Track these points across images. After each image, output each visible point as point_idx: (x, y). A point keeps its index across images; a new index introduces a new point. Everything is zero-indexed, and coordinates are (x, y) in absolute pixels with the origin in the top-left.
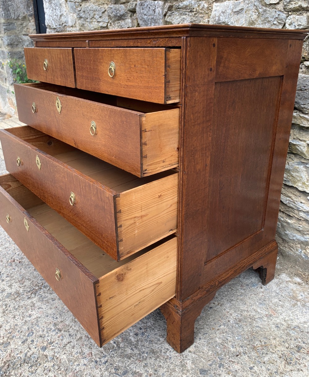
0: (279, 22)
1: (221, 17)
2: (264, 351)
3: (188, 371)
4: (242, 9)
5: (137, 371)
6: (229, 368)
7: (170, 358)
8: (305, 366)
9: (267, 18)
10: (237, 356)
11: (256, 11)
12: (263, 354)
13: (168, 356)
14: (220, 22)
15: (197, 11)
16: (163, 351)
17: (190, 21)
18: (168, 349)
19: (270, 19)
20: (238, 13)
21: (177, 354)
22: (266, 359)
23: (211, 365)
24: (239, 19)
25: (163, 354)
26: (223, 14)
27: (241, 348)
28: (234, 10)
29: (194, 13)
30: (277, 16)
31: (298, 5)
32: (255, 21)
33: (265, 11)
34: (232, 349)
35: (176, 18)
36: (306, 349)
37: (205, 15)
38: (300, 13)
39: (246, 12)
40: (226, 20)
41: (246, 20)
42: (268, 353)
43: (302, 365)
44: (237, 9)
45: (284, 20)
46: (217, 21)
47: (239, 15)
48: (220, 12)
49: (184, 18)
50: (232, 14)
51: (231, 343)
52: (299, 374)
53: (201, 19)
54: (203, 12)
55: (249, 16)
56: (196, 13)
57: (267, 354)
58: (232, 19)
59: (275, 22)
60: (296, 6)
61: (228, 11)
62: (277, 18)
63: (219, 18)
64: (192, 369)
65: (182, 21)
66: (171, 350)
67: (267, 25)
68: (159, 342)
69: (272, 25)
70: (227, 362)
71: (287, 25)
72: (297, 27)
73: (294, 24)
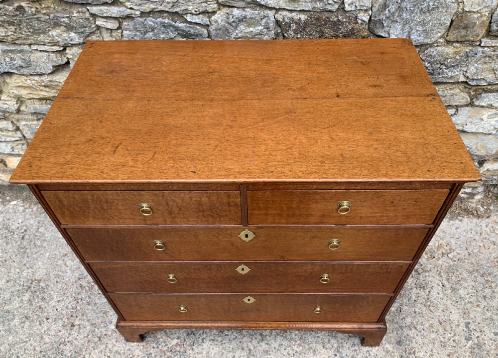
2: (407, 292)
3: (393, 352)
6: (407, 325)
7: (377, 355)
8: (431, 282)
10: (401, 311)
12: (409, 295)
13: (374, 355)
16: (367, 355)
18: (368, 351)
21: (377, 348)
22: (414, 298)
23: (397, 334)
36: (419, 267)
42: (410, 291)
43: (430, 283)
52: (435, 290)
57: (410, 293)
64: (393, 348)
66: (370, 349)
67: (318, 3)
68: (358, 351)
69: (326, 5)
70: (401, 321)
71: (346, 5)
72: (358, 8)
73: (354, 4)
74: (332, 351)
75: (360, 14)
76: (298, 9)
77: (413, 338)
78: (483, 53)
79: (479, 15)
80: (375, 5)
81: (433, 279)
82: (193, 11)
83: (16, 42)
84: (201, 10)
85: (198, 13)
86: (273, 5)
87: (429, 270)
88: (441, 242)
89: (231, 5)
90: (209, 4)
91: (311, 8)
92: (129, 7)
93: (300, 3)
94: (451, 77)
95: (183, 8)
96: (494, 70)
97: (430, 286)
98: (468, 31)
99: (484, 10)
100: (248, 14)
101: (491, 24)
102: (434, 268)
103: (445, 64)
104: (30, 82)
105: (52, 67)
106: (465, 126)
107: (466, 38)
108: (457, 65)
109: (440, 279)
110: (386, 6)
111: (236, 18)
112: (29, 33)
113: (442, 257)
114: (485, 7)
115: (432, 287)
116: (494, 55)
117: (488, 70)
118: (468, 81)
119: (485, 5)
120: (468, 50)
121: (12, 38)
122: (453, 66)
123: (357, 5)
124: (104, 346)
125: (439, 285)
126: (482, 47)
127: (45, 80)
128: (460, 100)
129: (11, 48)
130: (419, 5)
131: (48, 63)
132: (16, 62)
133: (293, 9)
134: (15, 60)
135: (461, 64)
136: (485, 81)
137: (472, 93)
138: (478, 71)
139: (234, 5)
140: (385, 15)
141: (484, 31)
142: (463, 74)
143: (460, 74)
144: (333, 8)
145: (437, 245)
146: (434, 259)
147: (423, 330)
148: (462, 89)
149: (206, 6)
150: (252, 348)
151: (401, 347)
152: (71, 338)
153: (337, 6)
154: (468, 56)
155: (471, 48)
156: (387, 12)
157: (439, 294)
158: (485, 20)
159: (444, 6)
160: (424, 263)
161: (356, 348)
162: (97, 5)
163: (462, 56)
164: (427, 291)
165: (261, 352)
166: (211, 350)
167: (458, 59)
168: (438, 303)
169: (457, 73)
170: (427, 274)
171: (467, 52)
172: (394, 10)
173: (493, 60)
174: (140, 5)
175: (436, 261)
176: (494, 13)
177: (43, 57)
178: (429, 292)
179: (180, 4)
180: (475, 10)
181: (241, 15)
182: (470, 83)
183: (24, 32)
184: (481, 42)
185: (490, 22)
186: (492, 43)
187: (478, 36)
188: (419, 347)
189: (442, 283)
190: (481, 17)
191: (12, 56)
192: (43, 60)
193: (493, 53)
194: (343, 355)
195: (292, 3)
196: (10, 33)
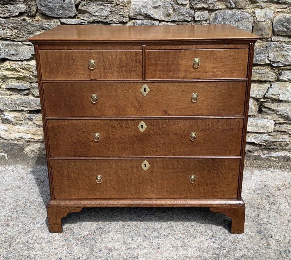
0: (190, 15)
1: (142, 10)
3: (255, 237)
4: (159, 6)
5: (241, 255)
6: (264, 223)
7: (243, 238)
8: (280, 201)
9: (181, 12)
10: (259, 216)
11: (172, 8)
12: (264, 208)
13: (241, 238)
14: (142, 13)
15: (117, 4)
16: (236, 238)
17: (109, 11)
19: (183, 13)
20: (156, 8)
21: (242, 234)
22: (268, 209)
23: (257, 227)
24: (157, 12)
25: (238, 239)
26: (144, 8)
27: (255, 212)
28: (153, 6)
29: (114, 5)
30: (188, 12)
31: (201, 6)
32: (171, 14)
33: (179, 8)
34: (253, 215)
35: (93, 8)
37: (124, 7)
38: (203, 11)
39: (162, 8)
40: (148, 12)
41: (163, 13)
42: (264, 206)
43: (278, 201)
44: (156, 5)
45: (193, 14)
46: (138, 13)
47: (156, 9)
48: (141, 6)
49: (102, 8)
50: (152, 8)
51: (249, 213)
52: (283, 205)
53: (121, 10)
54: (123, 5)
55: (166, 10)
56: (116, 5)
58: (152, 11)
59: (187, 16)
60: (200, 7)
61: (148, 6)
62: (188, 13)
63: (140, 10)
64: (255, 235)
65: (99, 11)
66: (237, 235)
67: (181, 16)
68: (228, 236)
69: (185, 17)
70: (260, 221)
71: (196, 18)
72: (202, 19)
73: (200, 17)
74: (209, 236)
75: (204, 23)
76: (171, 20)
77: (270, 229)
78: (274, 44)
79: (266, 23)
80: (211, 18)
81: (280, 200)
82: (116, 21)
83: (15, 40)
84: (120, 20)
85: (118, 22)
86: (158, 18)
87: (277, 195)
88: (284, 182)
89: (135, 18)
90: (124, 18)
91: (177, 19)
92: (82, 19)
93: (172, 17)
94: (261, 60)
95: (110, 19)
96: (283, 55)
97: (279, 203)
98: (262, 32)
99: (267, 20)
100: (145, 22)
101: (274, 28)
102: (281, 195)
103: (255, 52)
104: (15, 65)
105: (30, 55)
106: (279, 95)
107: (263, 36)
108: (262, 52)
109: (286, 200)
110: (216, 18)
111: (138, 24)
112: (24, 34)
113: (286, 190)
114: (268, 19)
115: (280, 204)
116: (281, 46)
117: (280, 56)
118: (271, 63)
119: (267, 17)
120: (266, 44)
121: (14, 37)
122: (260, 53)
123: (201, 17)
124: (32, 235)
125: (286, 203)
126: (273, 41)
127: (24, 64)
128: (271, 77)
129: (11, 43)
130: (233, 17)
131: (29, 52)
132: (11, 52)
133: (168, 20)
134: (11, 51)
135: (264, 52)
136: (281, 64)
137: (277, 73)
138: (275, 56)
139: (137, 18)
140: (217, 22)
141: (271, 32)
142: (268, 59)
143: (265, 58)
144: (189, 19)
145: (281, 184)
146: (280, 191)
147: (277, 225)
148: (270, 70)
149: (123, 19)
150: (147, 235)
151: (261, 234)
152: (6, 231)
153: (191, 18)
154: (267, 47)
155: (267, 43)
156: (217, 21)
157: (286, 207)
158: (270, 25)
159: (246, 18)
160: (273, 192)
161: (227, 235)
162: (65, 18)
163: (264, 48)
164: (277, 206)
165: (153, 237)
166: (115, 236)
167: (262, 49)
168: (286, 211)
169: (264, 58)
170: (276, 197)
171: (266, 45)
172: (221, 20)
173: (281, 49)
174: (88, 17)
175: (282, 192)
176: (273, 22)
177: (27, 48)
178: (279, 206)
179: (109, 17)
180: (263, 20)
181: (141, 23)
182: (273, 65)
183: (21, 33)
184: (271, 39)
185: (273, 27)
186: (277, 39)
187: (269, 35)
188: (275, 234)
189: (287, 202)
190: (267, 24)
191: (10, 48)
192: (27, 50)
193: (280, 45)
194: (217, 238)
195: (168, 17)
196: (14, 34)
